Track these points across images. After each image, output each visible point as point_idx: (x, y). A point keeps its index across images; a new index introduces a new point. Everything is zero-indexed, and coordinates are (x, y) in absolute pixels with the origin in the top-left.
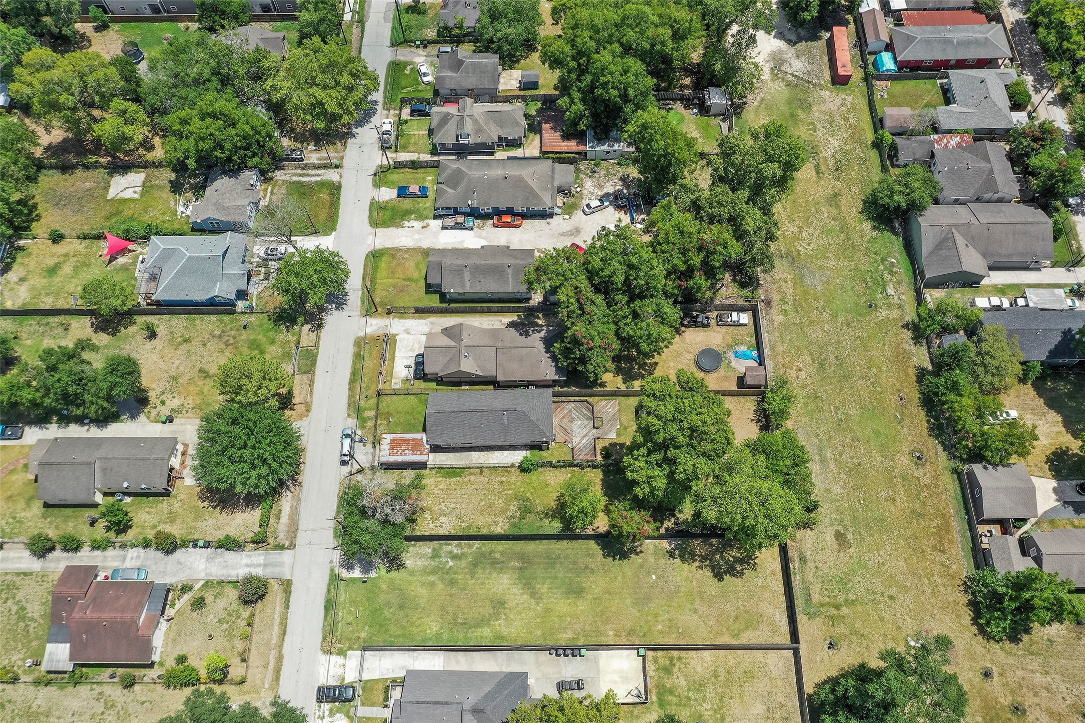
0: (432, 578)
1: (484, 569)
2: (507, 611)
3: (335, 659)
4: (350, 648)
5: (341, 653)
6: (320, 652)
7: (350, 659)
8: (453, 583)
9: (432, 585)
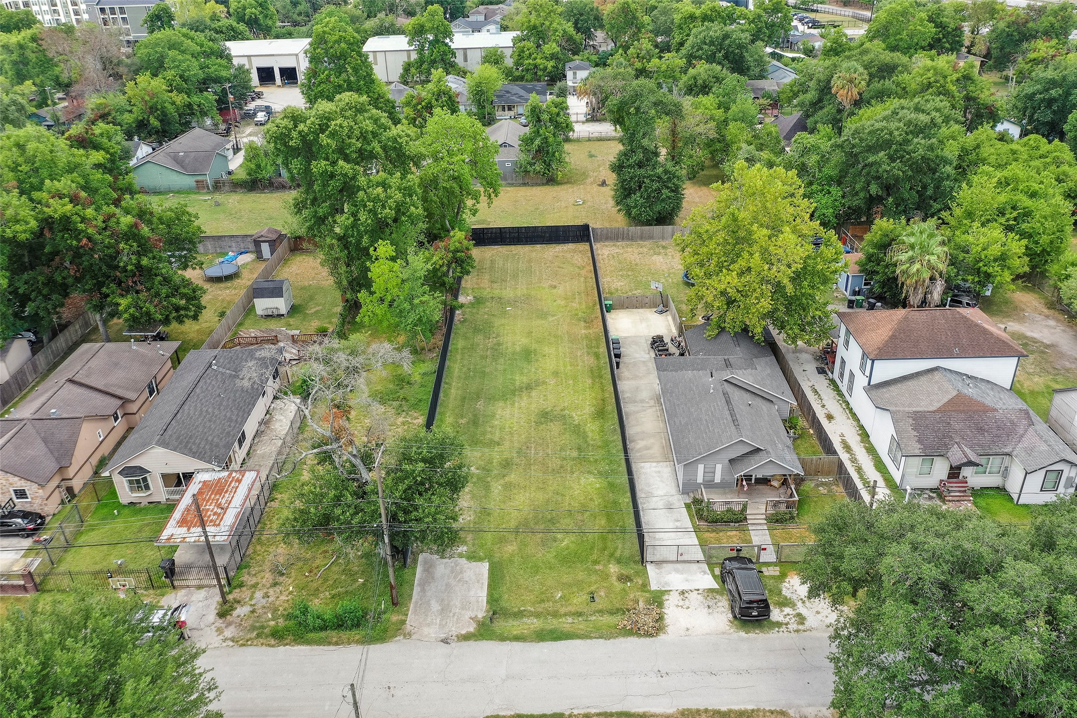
0: (497, 488)
1: (484, 433)
2: (558, 409)
3: (672, 611)
4: (645, 586)
5: (657, 599)
6: (662, 637)
7: (666, 583)
8: (507, 464)
9: (508, 487)
